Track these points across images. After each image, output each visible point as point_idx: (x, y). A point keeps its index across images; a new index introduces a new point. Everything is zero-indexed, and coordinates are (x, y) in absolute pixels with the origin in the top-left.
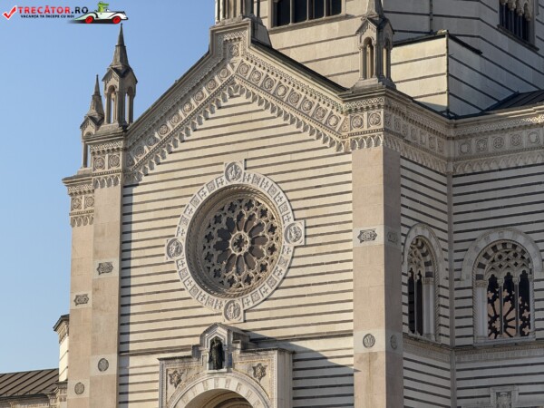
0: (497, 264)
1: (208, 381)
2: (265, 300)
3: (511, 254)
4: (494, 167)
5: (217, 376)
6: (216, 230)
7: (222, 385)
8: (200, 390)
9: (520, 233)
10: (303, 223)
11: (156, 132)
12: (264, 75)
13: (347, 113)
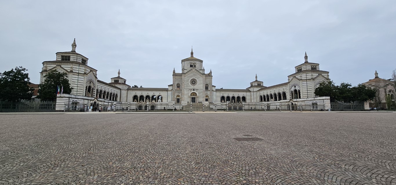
3: (207, 85)
8: (192, 92)
10: (199, 82)
11: (187, 74)
12: (196, 71)
13: (203, 75)
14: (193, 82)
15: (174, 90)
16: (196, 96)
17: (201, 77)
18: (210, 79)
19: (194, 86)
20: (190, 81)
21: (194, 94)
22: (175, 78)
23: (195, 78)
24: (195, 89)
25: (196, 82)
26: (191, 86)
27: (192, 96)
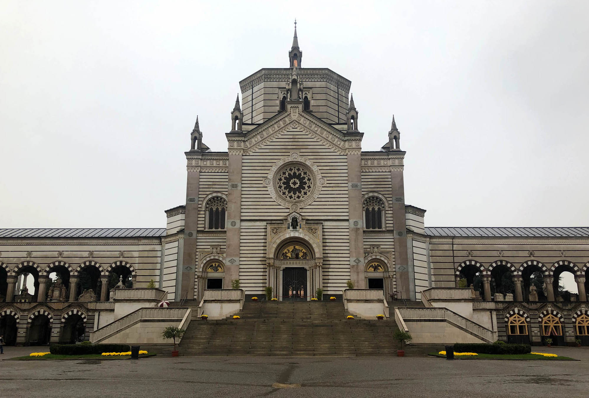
0: (369, 204)
1: (291, 233)
2: (309, 205)
3: (374, 201)
4: (371, 171)
5: (295, 231)
6: (283, 177)
7: (297, 235)
8: (287, 236)
9: (381, 194)
10: (326, 179)
11: (258, 136)
12: (308, 122)
13: (345, 141)
14: (295, 183)
15: (190, 235)
16: (312, 263)
17: (340, 154)
18: (392, 170)
19: (298, 204)
20: (272, 176)
21: (302, 248)
22: (201, 167)
23: (300, 158)
24: (304, 222)
25: (310, 183)
26: (280, 204)
27: (288, 258)
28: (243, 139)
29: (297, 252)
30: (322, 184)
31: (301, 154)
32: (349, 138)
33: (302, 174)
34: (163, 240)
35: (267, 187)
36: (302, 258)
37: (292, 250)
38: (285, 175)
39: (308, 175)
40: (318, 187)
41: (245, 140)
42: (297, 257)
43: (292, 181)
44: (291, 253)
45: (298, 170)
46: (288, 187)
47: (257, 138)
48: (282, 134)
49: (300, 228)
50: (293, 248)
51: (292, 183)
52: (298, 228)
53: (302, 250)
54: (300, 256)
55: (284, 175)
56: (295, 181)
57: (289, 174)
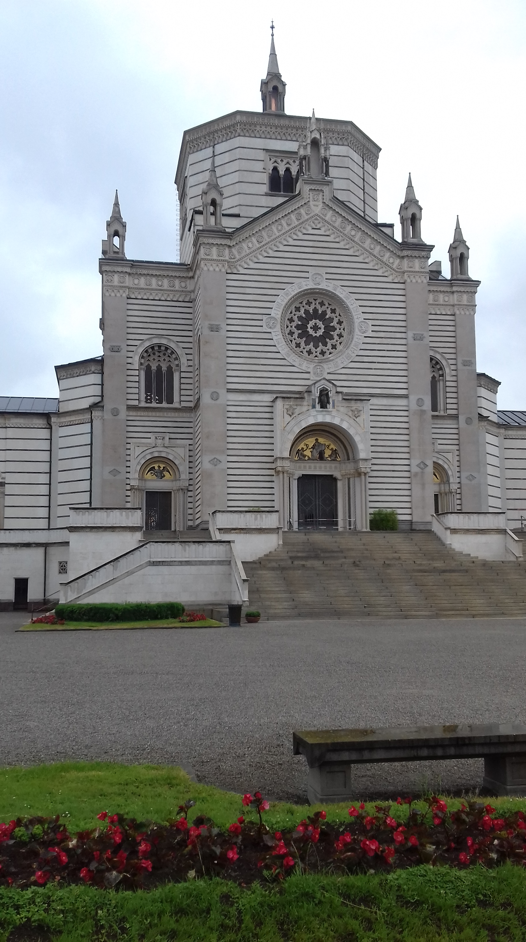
1: (318, 417)
2: (343, 368)
5: (324, 413)
6: (296, 316)
7: (328, 419)
8: (311, 421)
9: (439, 353)
10: (370, 322)
11: (254, 240)
12: (340, 220)
13: (403, 257)
14: (316, 328)
15: (115, 412)
16: (349, 467)
17: (393, 280)
18: (458, 312)
19: (325, 366)
20: (280, 313)
21: (330, 442)
22: (129, 288)
23: (327, 284)
24: (340, 397)
25: (342, 329)
26: (294, 364)
27: (307, 458)
28: (227, 242)
29: (321, 449)
30: (364, 332)
31: (329, 276)
32: (409, 253)
33: (329, 312)
34: (53, 420)
35: (270, 333)
36: (329, 459)
37: (313, 446)
38: (300, 312)
39: (337, 314)
40: (357, 336)
41: (231, 245)
42: (321, 457)
43: (311, 324)
44: (312, 450)
45: (322, 304)
46: (304, 334)
47: (252, 243)
48: (295, 237)
49: (334, 407)
50: (315, 442)
51: (311, 328)
52: (330, 406)
53: (330, 445)
54: (326, 455)
55: (297, 313)
56: (316, 324)
57: (306, 312)
